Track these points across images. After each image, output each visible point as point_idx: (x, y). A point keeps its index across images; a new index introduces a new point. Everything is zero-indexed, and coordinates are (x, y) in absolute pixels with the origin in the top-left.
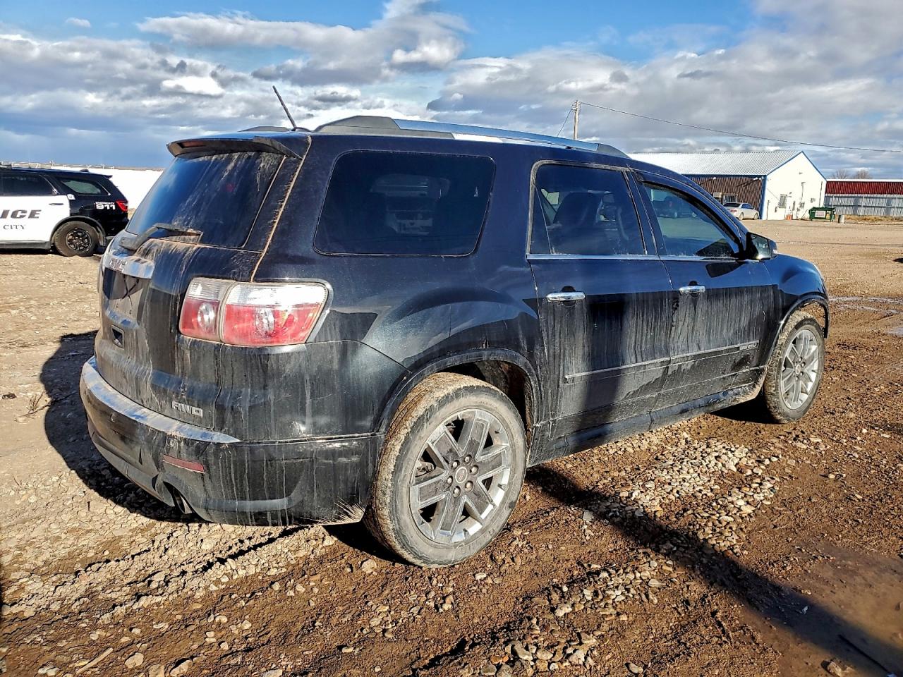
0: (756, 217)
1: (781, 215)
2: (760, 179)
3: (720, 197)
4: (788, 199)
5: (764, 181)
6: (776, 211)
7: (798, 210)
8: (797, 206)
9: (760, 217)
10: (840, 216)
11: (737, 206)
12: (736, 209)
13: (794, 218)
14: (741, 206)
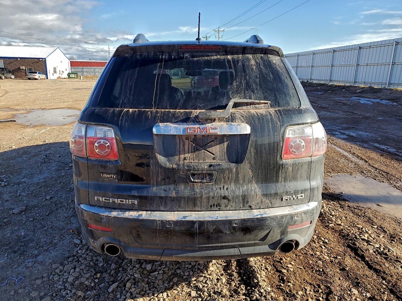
0: (45, 78)
1: (55, 77)
2: (43, 60)
3: (24, 68)
4: (57, 69)
5: (45, 60)
6: (53, 75)
7: (62, 74)
8: (61, 72)
9: (47, 78)
10: (80, 76)
11: (36, 73)
12: (36, 74)
13: (61, 78)
14: (38, 73)
